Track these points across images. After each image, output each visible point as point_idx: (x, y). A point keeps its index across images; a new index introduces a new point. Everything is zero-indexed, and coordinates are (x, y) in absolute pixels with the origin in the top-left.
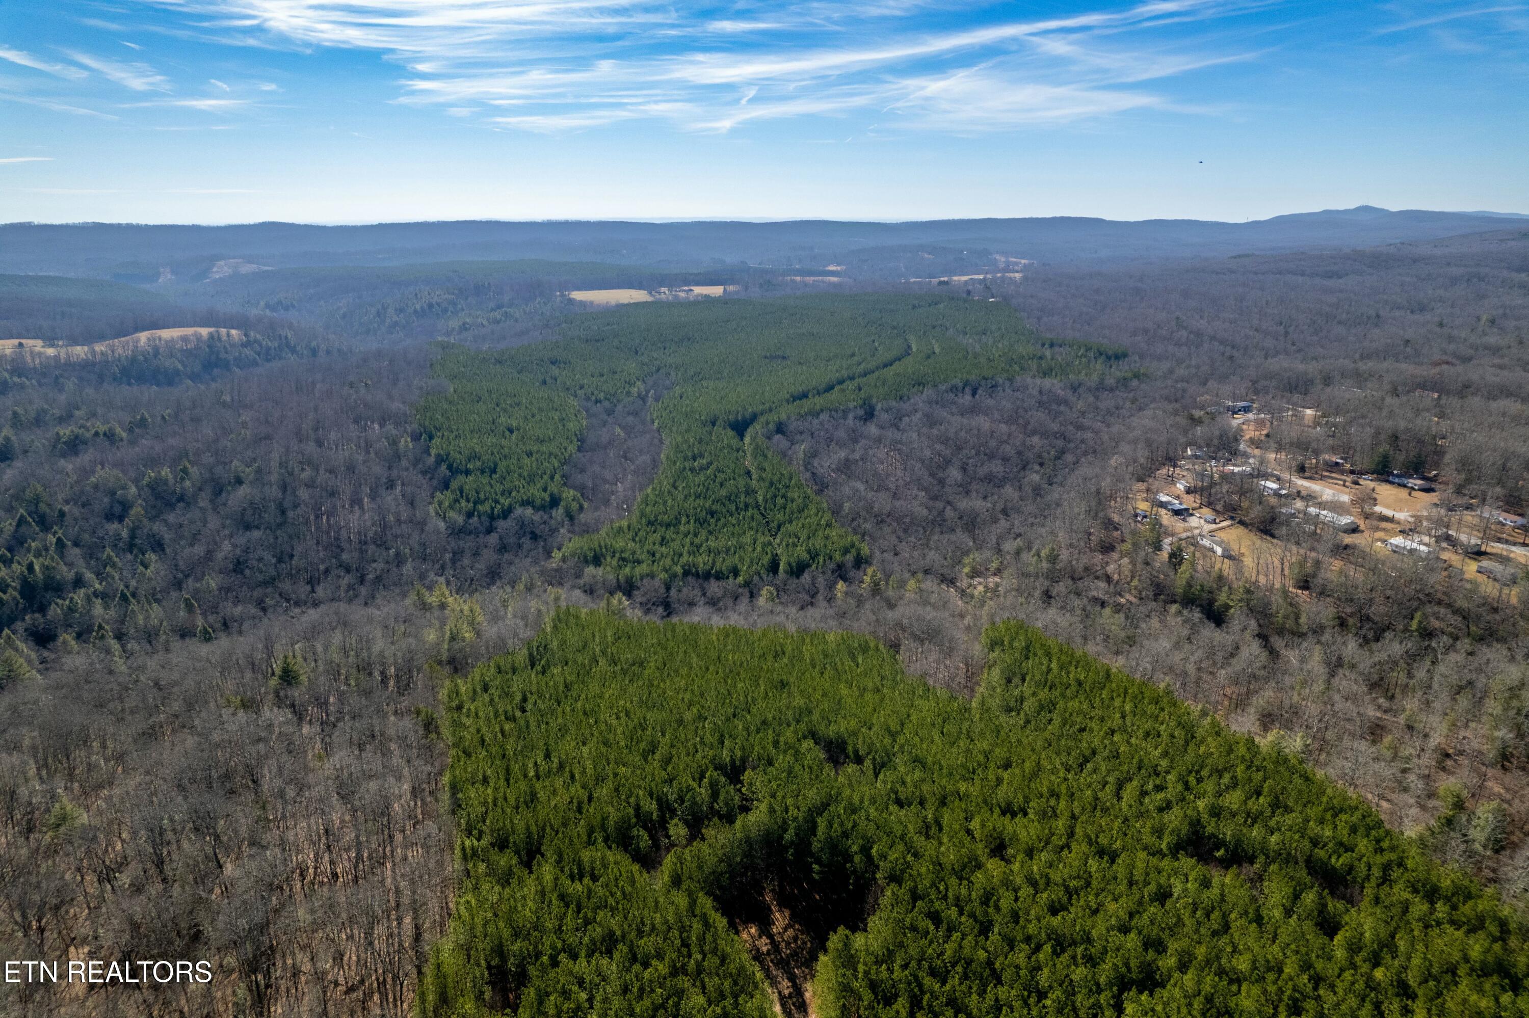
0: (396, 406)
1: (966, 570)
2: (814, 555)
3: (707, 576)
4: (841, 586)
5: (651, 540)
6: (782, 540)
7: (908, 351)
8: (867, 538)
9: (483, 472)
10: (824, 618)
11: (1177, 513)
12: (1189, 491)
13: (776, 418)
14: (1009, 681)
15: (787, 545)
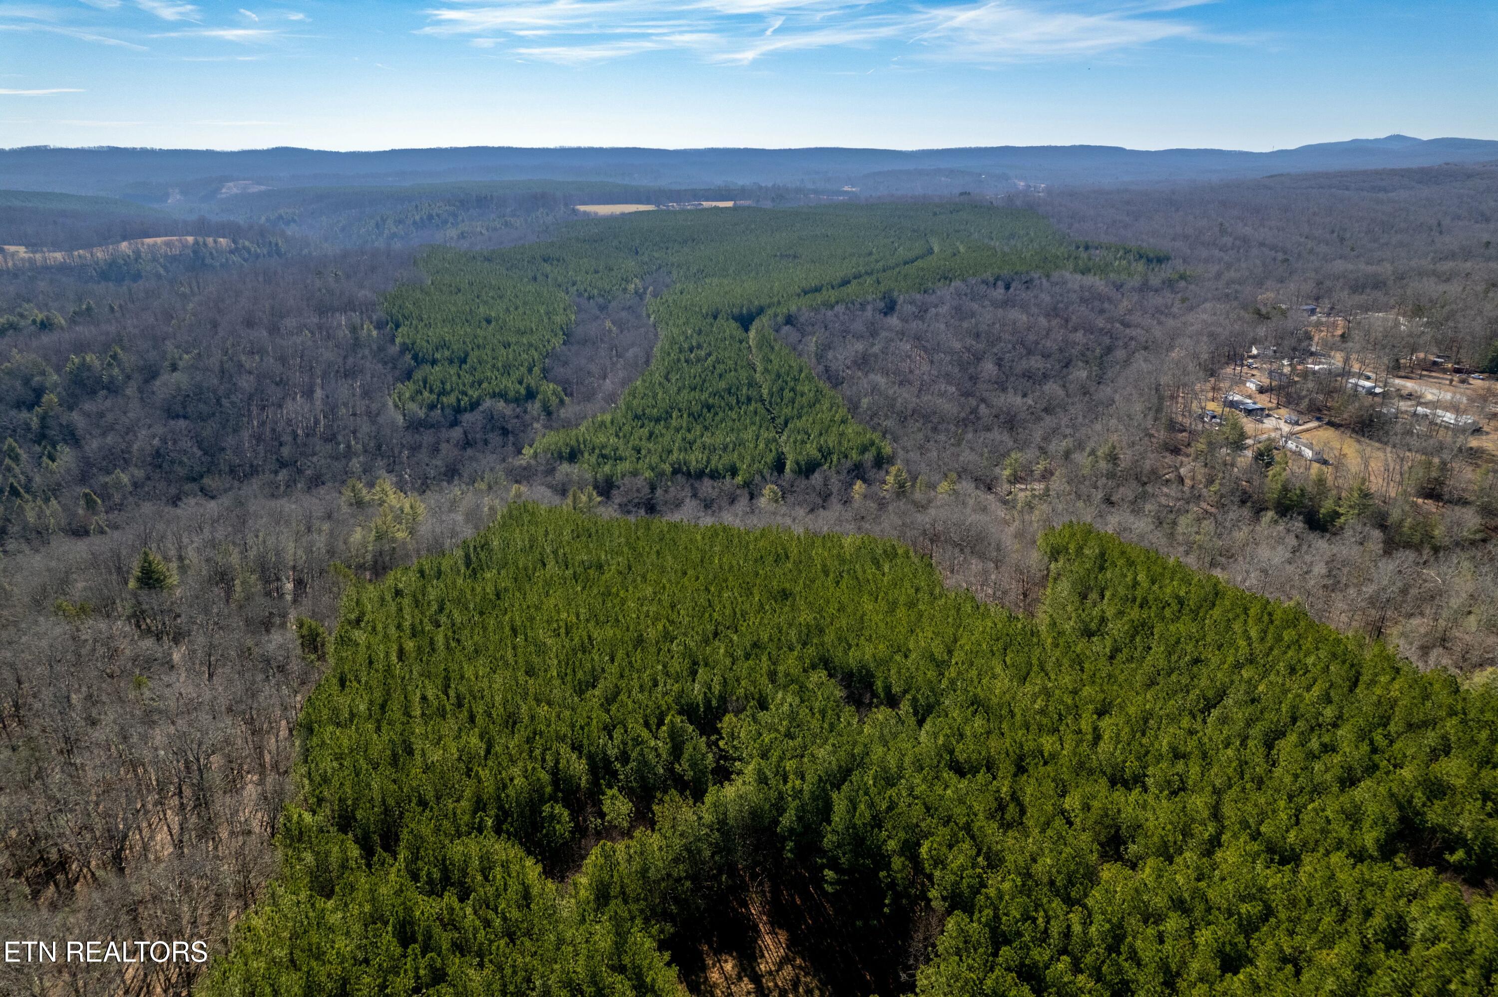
0: (364, 294)
1: (1007, 472)
2: (826, 454)
3: (700, 475)
4: (859, 487)
5: (636, 436)
6: (789, 437)
7: (931, 251)
8: (888, 436)
9: (451, 362)
10: (839, 521)
11: (1249, 412)
12: (1262, 390)
13: (785, 311)
14: (1084, 597)
15: (795, 442)
